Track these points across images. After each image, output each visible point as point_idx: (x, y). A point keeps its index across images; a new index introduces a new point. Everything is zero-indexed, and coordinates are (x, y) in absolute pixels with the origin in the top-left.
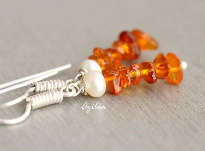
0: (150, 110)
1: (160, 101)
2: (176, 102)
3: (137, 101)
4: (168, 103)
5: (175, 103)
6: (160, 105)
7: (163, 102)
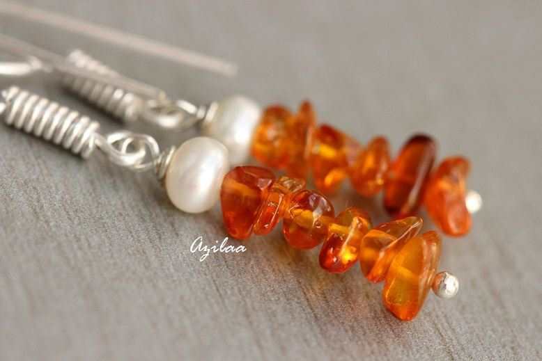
0: (273, 335)
1: (310, 310)
2: (352, 328)
3: (244, 293)
4: (329, 326)
5: (346, 331)
6: (303, 326)
7: (316, 317)
